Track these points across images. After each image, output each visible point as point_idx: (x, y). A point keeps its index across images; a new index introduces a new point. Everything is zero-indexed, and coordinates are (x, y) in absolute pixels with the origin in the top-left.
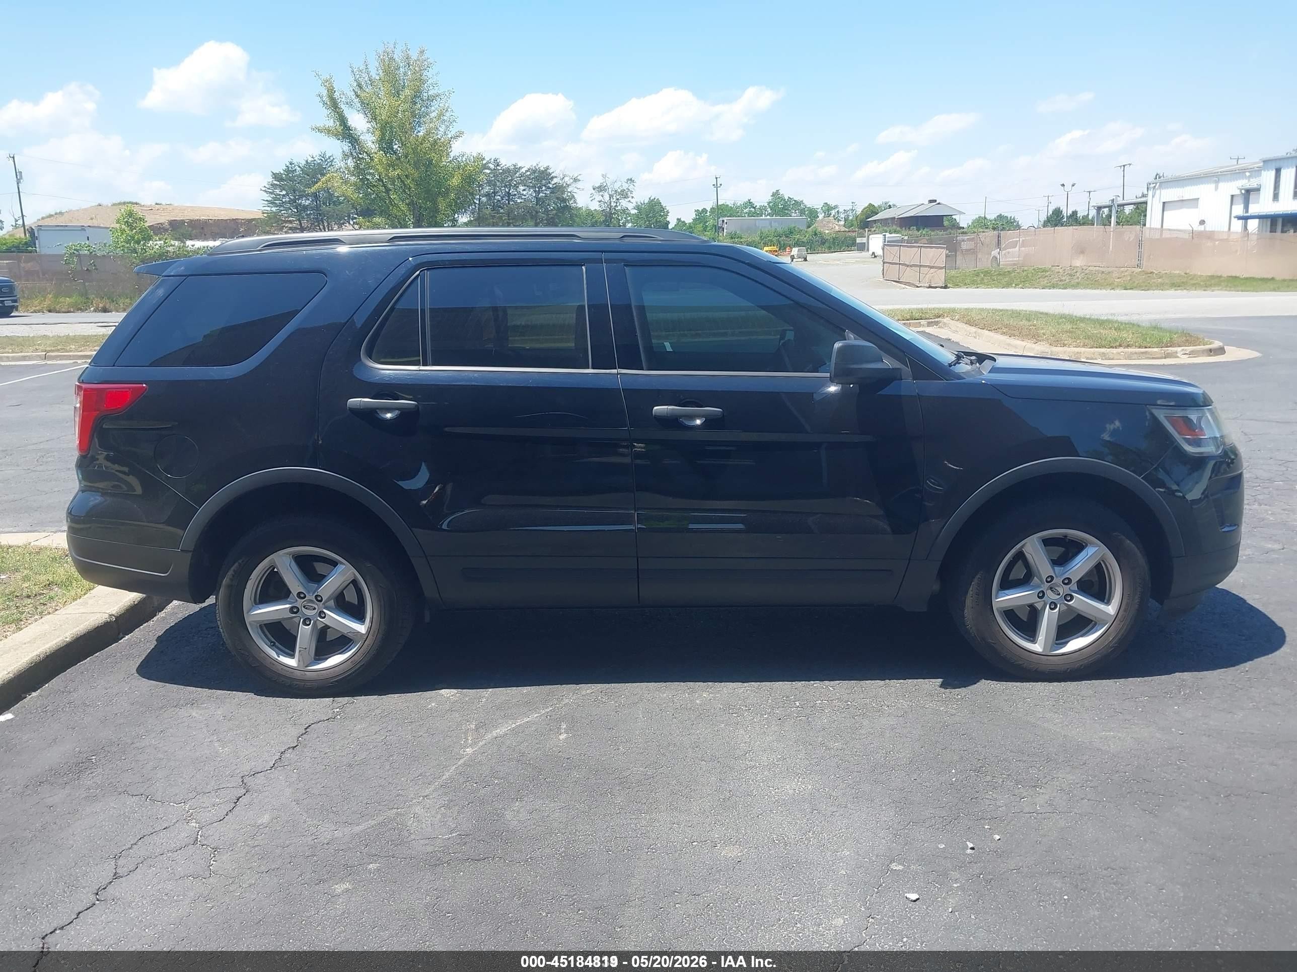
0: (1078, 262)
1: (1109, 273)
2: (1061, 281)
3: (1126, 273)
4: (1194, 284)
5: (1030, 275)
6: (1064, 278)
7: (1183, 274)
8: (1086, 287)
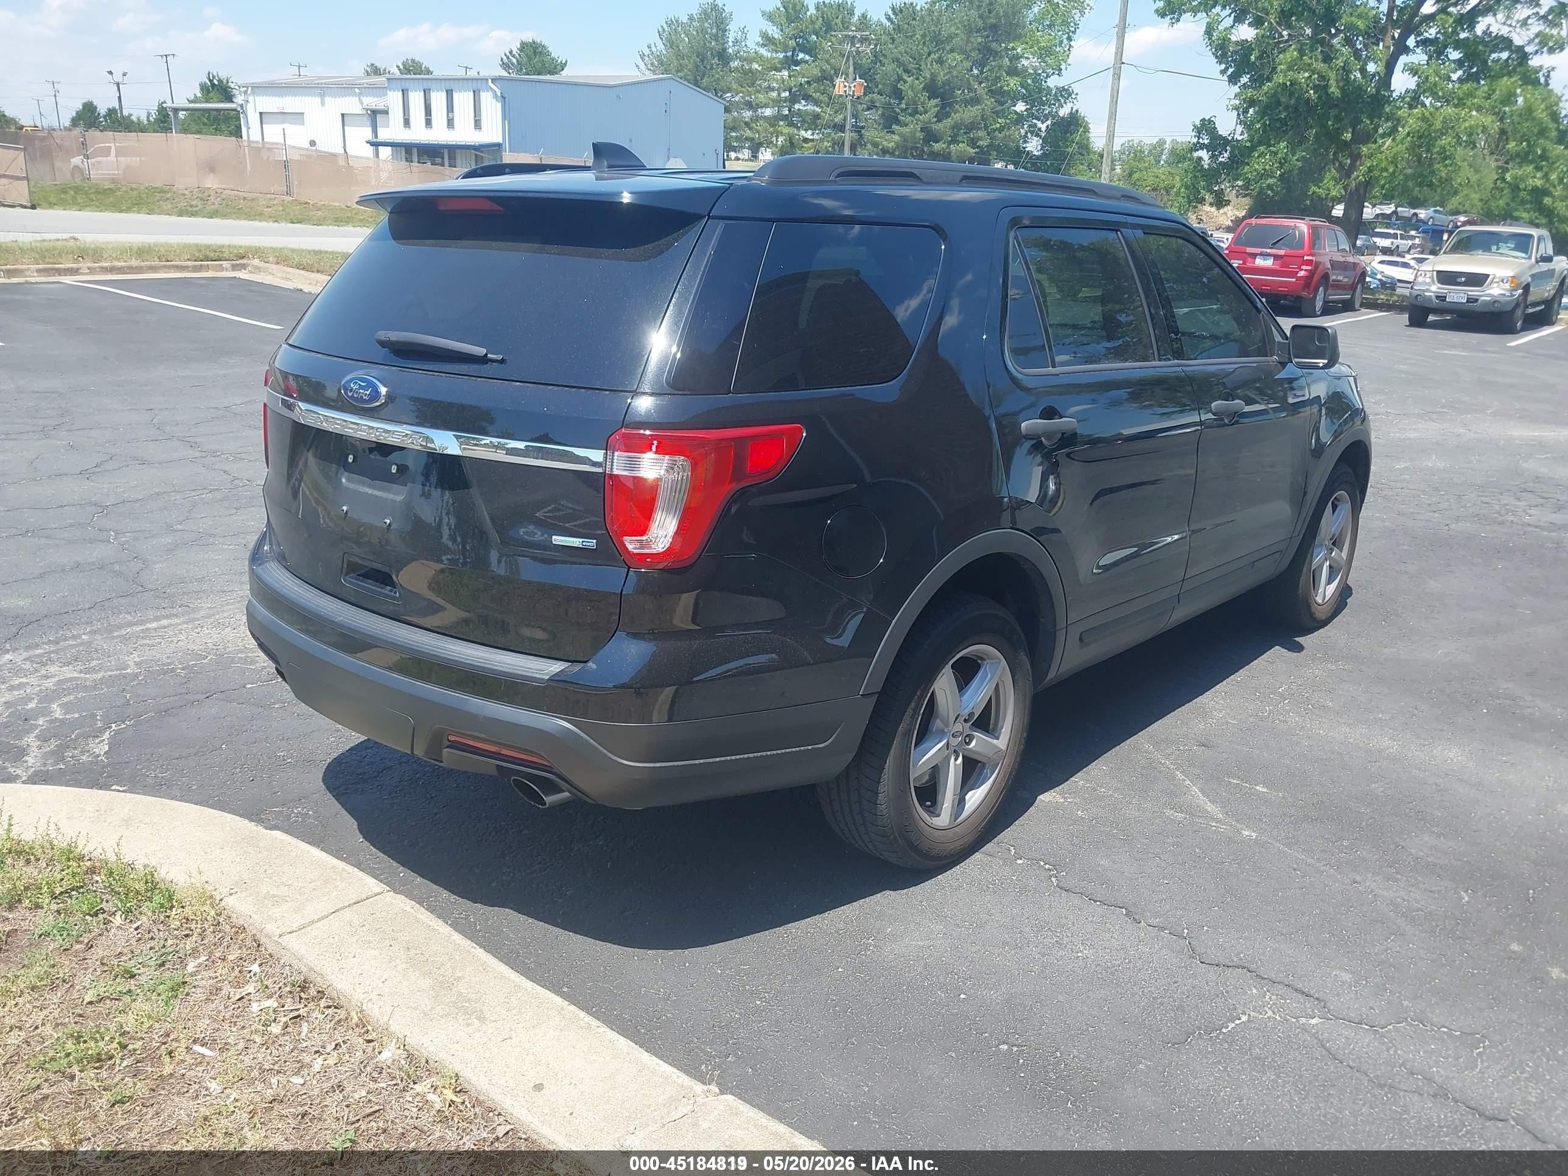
0: (211, 182)
1: (253, 199)
2: (191, 206)
3: (275, 202)
4: (361, 220)
5: (144, 196)
6: (194, 203)
7: (343, 207)
8: (224, 216)
